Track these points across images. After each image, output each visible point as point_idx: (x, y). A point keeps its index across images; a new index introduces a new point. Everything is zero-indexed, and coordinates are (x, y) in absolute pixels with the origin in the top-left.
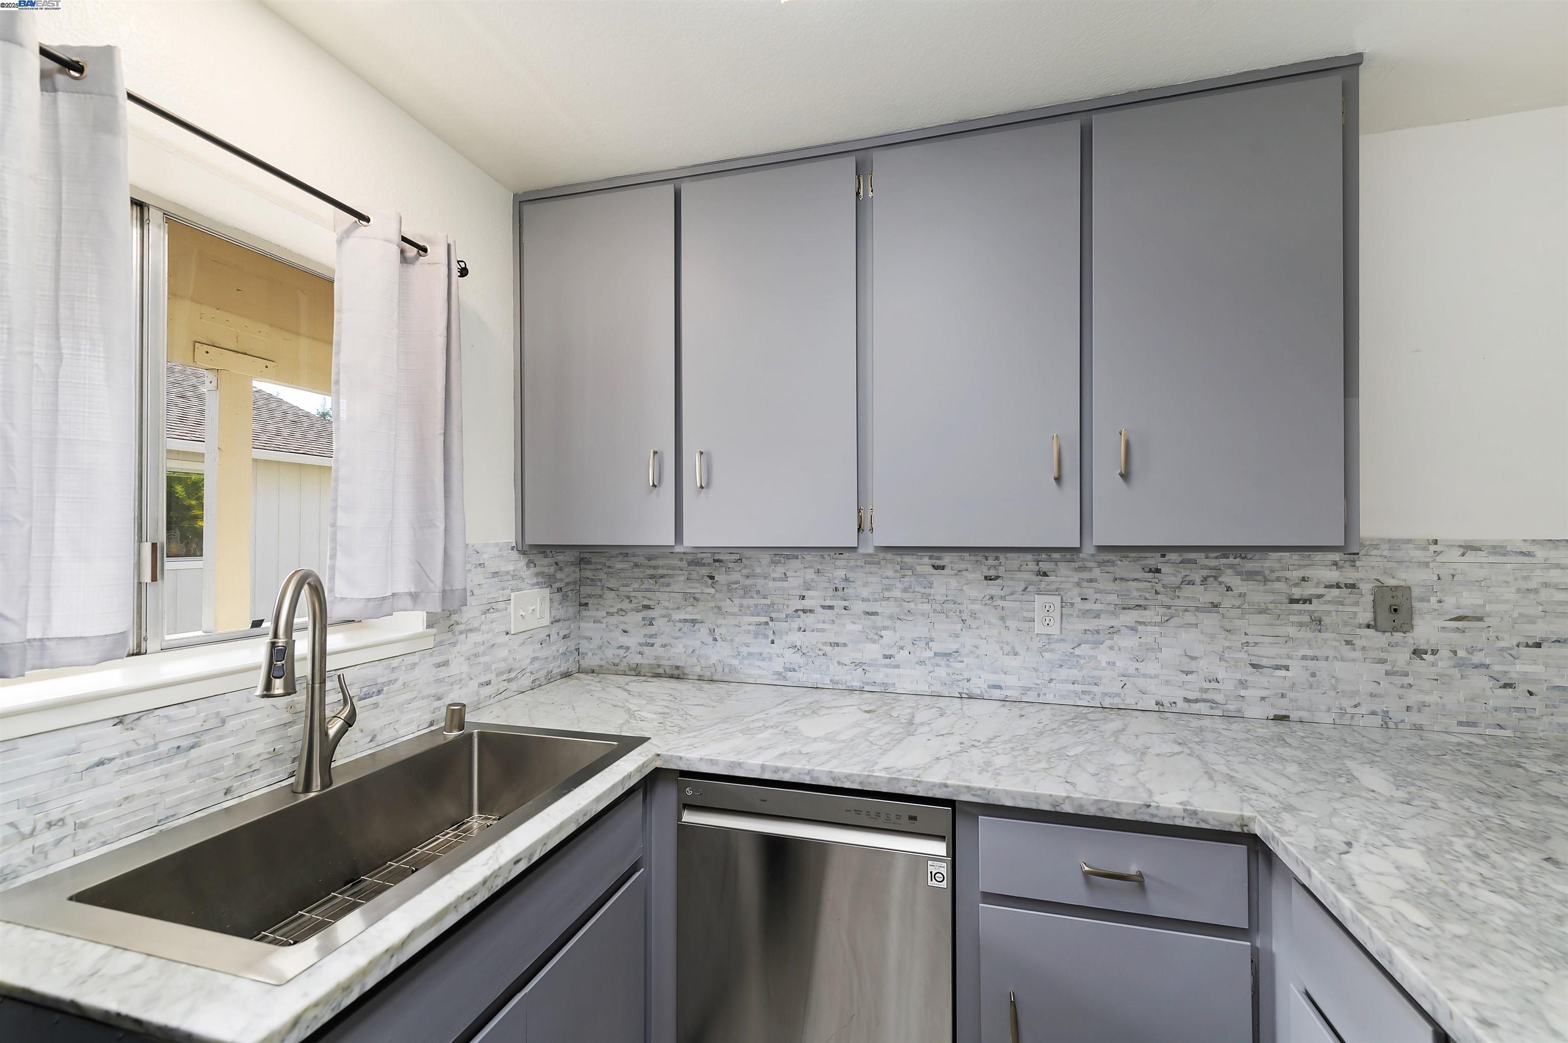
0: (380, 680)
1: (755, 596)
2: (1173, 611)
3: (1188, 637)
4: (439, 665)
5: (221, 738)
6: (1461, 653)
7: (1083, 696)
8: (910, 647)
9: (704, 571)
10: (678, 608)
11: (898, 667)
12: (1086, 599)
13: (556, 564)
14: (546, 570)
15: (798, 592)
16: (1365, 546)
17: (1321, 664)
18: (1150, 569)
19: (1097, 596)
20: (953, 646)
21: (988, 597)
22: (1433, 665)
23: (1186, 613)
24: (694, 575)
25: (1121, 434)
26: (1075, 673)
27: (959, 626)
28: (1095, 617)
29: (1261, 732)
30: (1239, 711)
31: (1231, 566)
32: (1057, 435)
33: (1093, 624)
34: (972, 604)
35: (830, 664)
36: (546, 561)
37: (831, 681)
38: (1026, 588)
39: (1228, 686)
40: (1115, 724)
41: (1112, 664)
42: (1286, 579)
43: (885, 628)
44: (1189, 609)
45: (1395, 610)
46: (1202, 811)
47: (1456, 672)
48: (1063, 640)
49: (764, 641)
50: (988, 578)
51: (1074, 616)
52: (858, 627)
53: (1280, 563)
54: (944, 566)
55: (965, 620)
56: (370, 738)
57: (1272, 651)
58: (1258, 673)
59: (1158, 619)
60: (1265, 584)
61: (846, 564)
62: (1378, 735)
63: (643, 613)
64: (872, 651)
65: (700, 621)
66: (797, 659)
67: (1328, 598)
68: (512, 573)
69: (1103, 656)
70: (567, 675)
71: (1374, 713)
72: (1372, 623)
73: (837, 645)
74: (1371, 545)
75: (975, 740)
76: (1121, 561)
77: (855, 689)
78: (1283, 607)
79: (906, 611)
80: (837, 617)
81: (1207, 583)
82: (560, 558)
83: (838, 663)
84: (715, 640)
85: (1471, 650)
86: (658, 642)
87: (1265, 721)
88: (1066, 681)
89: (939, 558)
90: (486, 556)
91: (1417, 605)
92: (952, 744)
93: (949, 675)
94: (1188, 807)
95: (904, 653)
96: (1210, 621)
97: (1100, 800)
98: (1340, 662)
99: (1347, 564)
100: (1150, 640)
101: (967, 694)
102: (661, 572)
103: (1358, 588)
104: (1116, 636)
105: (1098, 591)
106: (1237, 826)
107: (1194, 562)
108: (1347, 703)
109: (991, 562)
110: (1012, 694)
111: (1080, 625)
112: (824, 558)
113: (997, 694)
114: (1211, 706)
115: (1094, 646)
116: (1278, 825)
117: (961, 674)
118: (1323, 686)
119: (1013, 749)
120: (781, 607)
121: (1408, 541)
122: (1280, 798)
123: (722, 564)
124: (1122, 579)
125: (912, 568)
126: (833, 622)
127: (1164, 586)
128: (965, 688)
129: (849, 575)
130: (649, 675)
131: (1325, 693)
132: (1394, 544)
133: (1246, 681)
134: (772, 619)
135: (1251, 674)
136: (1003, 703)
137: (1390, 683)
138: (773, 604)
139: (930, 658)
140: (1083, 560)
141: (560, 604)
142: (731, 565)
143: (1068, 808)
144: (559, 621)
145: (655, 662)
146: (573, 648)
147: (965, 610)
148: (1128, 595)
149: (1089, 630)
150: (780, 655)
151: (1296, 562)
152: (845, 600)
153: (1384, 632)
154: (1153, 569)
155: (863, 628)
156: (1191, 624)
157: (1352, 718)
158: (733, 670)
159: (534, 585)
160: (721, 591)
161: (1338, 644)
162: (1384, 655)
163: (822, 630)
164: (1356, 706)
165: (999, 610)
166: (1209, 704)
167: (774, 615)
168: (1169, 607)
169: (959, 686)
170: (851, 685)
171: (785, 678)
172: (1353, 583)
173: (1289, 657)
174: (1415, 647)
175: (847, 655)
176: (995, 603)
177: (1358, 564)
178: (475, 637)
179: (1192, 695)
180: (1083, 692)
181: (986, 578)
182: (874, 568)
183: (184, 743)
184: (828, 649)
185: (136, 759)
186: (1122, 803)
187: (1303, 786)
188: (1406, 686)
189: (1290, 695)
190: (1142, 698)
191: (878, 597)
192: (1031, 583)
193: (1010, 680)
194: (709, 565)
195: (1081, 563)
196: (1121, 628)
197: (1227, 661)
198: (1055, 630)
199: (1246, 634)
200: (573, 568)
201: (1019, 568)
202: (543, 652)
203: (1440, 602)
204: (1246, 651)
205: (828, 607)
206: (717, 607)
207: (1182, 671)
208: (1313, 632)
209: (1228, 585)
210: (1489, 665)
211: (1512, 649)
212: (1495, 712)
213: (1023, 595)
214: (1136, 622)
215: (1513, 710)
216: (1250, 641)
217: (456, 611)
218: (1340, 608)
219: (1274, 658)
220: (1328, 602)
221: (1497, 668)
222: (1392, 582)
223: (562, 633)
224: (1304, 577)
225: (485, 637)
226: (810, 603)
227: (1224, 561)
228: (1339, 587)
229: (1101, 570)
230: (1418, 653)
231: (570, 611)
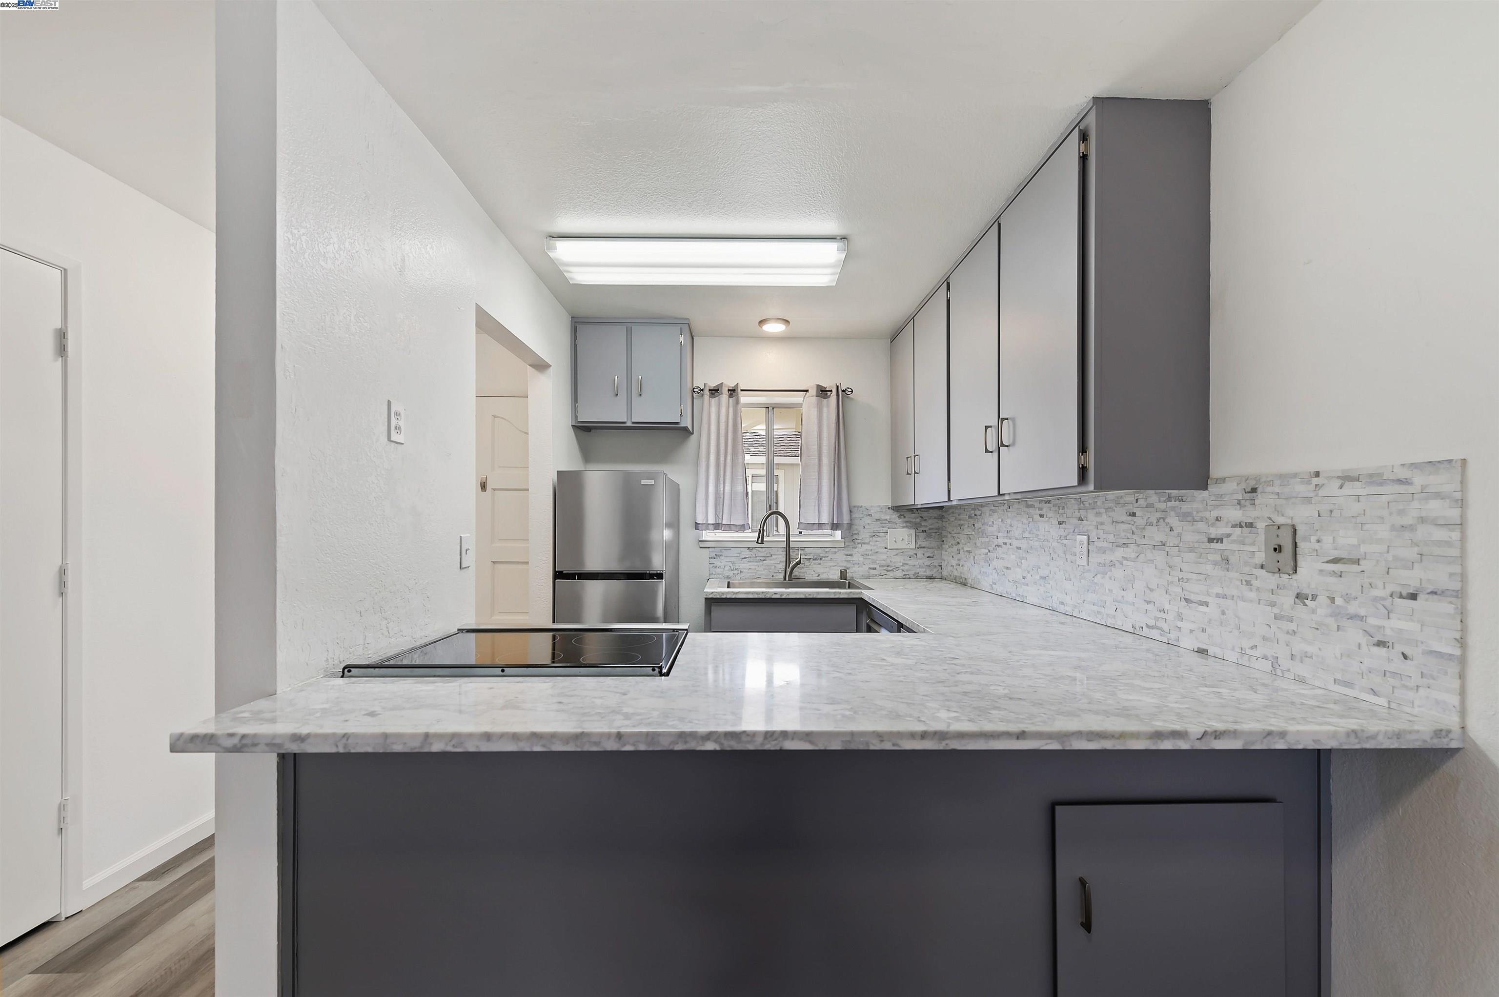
0: (821, 555)
2: (1141, 549)
4: (847, 555)
5: (771, 560)
6: (1339, 601)
7: (1097, 616)
9: (971, 522)
10: (966, 544)
11: (1027, 585)
12: (1100, 538)
13: (921, 517)
14: (914, 520)
16: (1261, 484)
17: (1229, 602)
18: (1130, 513)
19: (1105, 536)
20: (1046, 572)
21: (1059, 537)
22: (1314, 611)
23: (1148, 550)
24: (969, 524)
26: (1096, 597)
27: (1049, 558)
28: (1103, 553)
30: (1178, 640)
31: (1173, 508)
33: (1102, 558)
34: (1054, 542)
35: (1006, 581)
36: (911, 515)
38: (1075, 530)
39: (1170, 617)
41: (1111, 591)
42: (1206, 519)
43: (1023, 558)
44: (1149, 547)
47: (1331, 621)
48: (1089, 571)
49: (987, 564)
50: (1059, 523)
51: (1094, 551)
52: (1013, 557)
53: (1203, 504)
54: (1043, 515)
55: (1051, 554)
56: (817, 575)
57: (1198, 587)
58: (1188, 607)
59: (1133, 555)
60: (1193, 525)
63: (957, 545)
65: (971, 552)
66: (996, 577)
67: (1234, 537)
68: (888, 520)
69: (1108, 584)
70: (931, 578)
71: (1265, 658)
72: (1264, 563)
73: (1008, 568)
74: (1265, 482)
76: (1116, 507)
78: (1203, 545)
80: (1008, 550)
81: (1160, 524)
82: (925, 514)
83: (1009, 580)
84: (975, 563)
85: (1348, 599)
87: (1192, 653)
89: (1041, 509)
90: (872, 511)
91: (1301, 545)
96: (1159, 557)
98: (1242, 602)
99: (1248, 503)
100: (1129, 572)
102: (962, 522)
103: (1256, 527)
104: (1113, 569)
105: (1105, 532)
107: (1152, 506)
108: (1246, 644)
109: (1061, 511)
110: (1069, 610)
111: (1096, 558)
114: (1161, 633)
115: (1103, 576)
117: (1049, 592)
118: (1230, 624)
120: (990, 543)
121: (1295, 475)
124: (1117, 522)
125: (1033, 517)
126: (1007, 554)
127: (1135, 527)
128: (1052, 605)
130: (960, 583)
131: (1231, 632)
132: (1285, 478)
133: (1182, 613)
134: (989, 551)
135: (1182, 607)
137: (1278, 627)
139: (1038, 580)
140: (1099, 507)
144: (924, 547)
145: (960, 576)
146: (937, 564)
147: (1051, 546)
148: (1119, 535)
149: (1101, 563)
150: (992, 574)
151: (1213, 503)
154: (1131, 514)
155: (1016, 558)
156: (1151, 560)
157: (1250, 660)
158: (979, 582)
159: (904, 527)
161: (1238, 583)
162: (1273, 598)
163: (1003, 559)
164: (1252, 648)
165: (1065, 546)
166: (1160, 631)
167: (990, 548)
168: (1138, 545)
171: (993, 589)
172: (1251, 521)
173: (1208, 594)
174: (1298, 591)
175: (1011, 576)
176: (1062, 542)
177: (1256, 502)
178: (865, 547)
179: (1152, 623)
180: (1098, 612)
183: (763, 559)
184: (1006, 571)
185: (751, 559)
188: (1291, 632)
189: (1208, 630)
190: (1126, 621)
192: (1076, 526)
193: (1067, 599)
195: (1097, 510)
196: (1115, 562)
197: (1171, 595)
198: (1084, 562)
199: (1181, 570)
200: (936, 520)
201: (1072, 515)
202: (912, 562)
203: (1318, 541)
204: (1181, 586)
205: (1005, 544)
206: (975, 543)
207: (1145, 600)
208: (1223, 571)
209: (1172, 526)
210: (1363, 617)
211: (1384, 599)
212: (1369, 674)
213: (1073, 535)
214: (1123, 557)
215: (1388, 674)
216: (1184, 578)
217: (856, 534)
218: (1242, 547)
219: (1198, 594)
220: (1234, 542)
221: (1372, 621)
222: (1280, 520)
223: (927, 555)
224: (1217, 517)
225: (872, 548)
226: (1000, 541)
227: (1169, 504)
228: (1241, 527)
229: (1106, 515)
230: (1300, 597)
231: (934, 544)
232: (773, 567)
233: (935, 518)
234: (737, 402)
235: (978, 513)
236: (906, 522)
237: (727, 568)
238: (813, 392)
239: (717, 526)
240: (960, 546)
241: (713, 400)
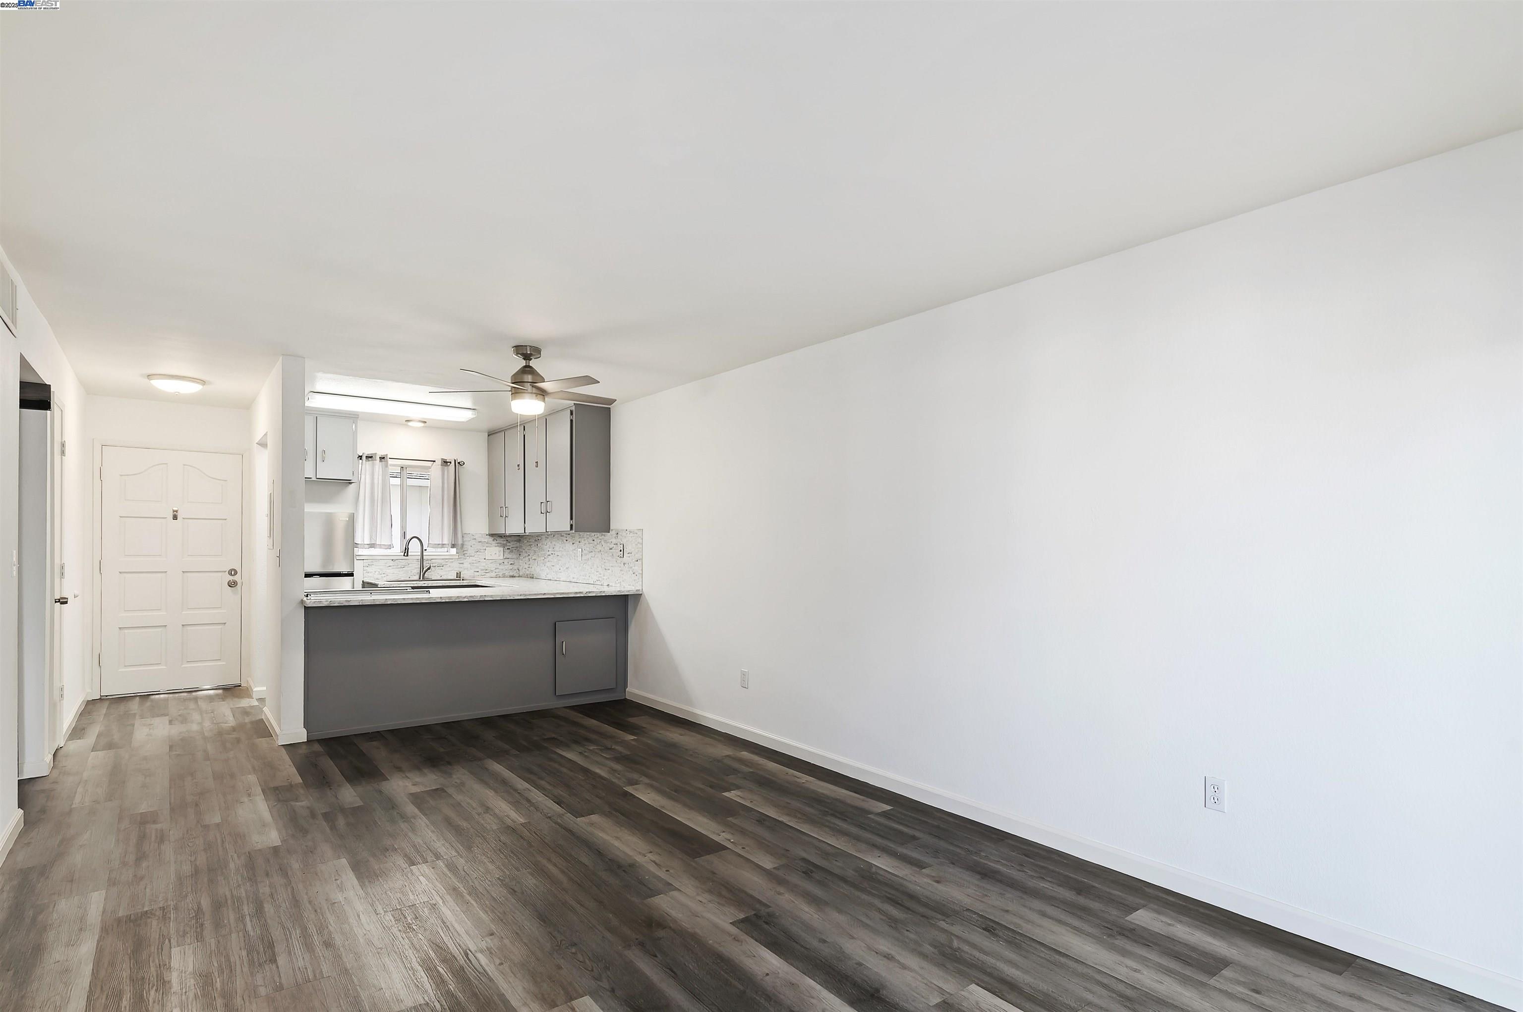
0: (443, 564)
3: (597, 560)
4: (460, 563)
5: (408, 567)
6: (629, 564)
11: (561, 572)
13: (507, 541)
14: (502, 542)
16: (618, 532)
17: (613, 568)
19: (586, 548)
20: (568, 565)
21: (573, 550)
22: (626, 567)
28: (586, 555)
31: (602, 539)
33: (586, 557)
34: (571, 552)
36: (502, 539)
39: (602, 575)
42: (609, 542)
43: (560, 560)
45: (622, 551)
47: (628, 569)
51: (583, 555)
52: (555, 560)
54: (560, 540)
57: (607, 564)
58: (606, 571)
59: (594, 555)
60: (606, 544)
61: (555, 540)
64: (558, 567)
66: (548, 571)
69: (587, 567)
70: (513, 577)
71: (619, 582)
72: (619, 555)
73: (553, 566)
76: (579, 539)
80: (553, 557)
82: (509, 539)
83: (553, 572)
86: (530, 566)
87: (606, 586)
89: (567, 537)
91: (625, 549)
96: (600, 556)
98: (615, 567)
100: (593, 562)
102: (531, 543)
103: (617, 544)
104: (588, 561)
107: (598, 537)
110: (575, 580)
111: (584, 557)
115: (586, 564)
118: (613, 575)
121: (623, 530)
123: (532, 539)
124: (590, 543)
125: (563, 541)
126: (553, 559)
127: (595, 545)
129: (555, 543)
133: (604, 574)
139: (565, 569)
141: (508, 553)
144: (508, 558)
146: (516, 568)
147: (570, 554)
149: (585, 559)
152: (555, 551)
153: (620, 558)
154: (593, 540)
155: (557, 560)
156: (598, 557)
159: (496, 546)
160: (532, 547)
161: (615, 562)
162: (620, 565)
163: (551, 561)
165: (574, 554)
166: (600, 581)
167: (545, 557)
174: (624, 562)
175: (555, 569)
176: (574, 552)
177: (618, 537)
178: (472, 557)
179: (598, 579)
183: (404, 565)
185: (395, 567)
188: (623, 574)
189: (610, 578)
192: (578, 545)
196: (589, 558)
198: (581, 560)
200: (515, 542)
202: (501, 567)
204: (604, 565)
205: (552, 554)
206: (538, 555)
207: (596, 571)
209: (601, 545)
210: (632, 567)
211: (635, 562)
213: (577, 549)
214: (591, 556)
216: (605, 562)
217: (465, 551)
219: (608, 567)
220: (614, 549)
222: (622, 542)
223: (510, 563)
225: (476, 559)
226: (550, 553)
227: (601, 537)
229: (577, 542)
231: (515, 556)
232: (410, 572)
233: (515, 541)
234: (387, 466)
235: (539, 538)
236: (498, 543)
237: (377, 573)
238: (439, 462)
239: (372, 546)
240: (530, 557)
241: (367, 462)
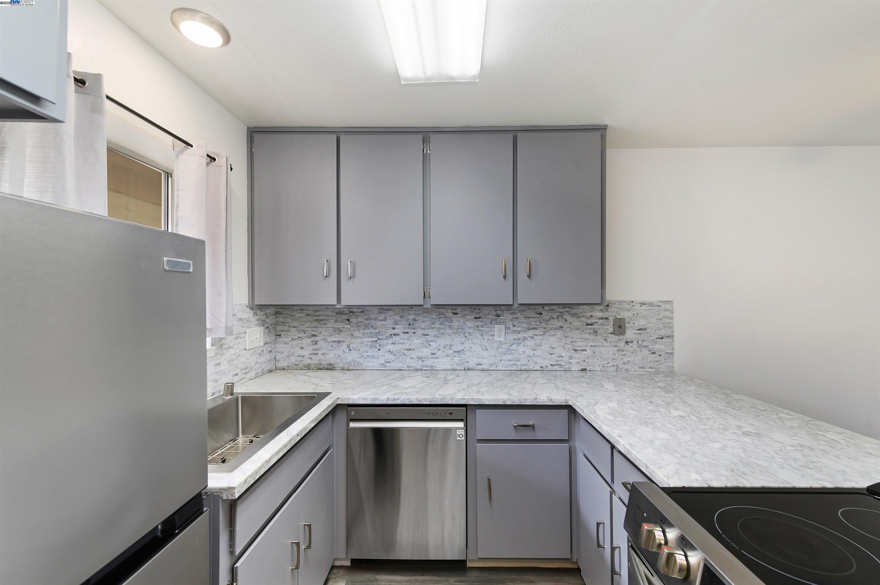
1: (371, 328)
2: (547, 330)
3: (552, 340)
6: (640, 342)
7: (513, 366)
8: (443, 349)
9: (345, 317)
10: (331, 336)
11: (437, 358)
12: (515, 326)
15: (392, 326)
16: (611, 304)
17: (597, 348)
18: (539, 313)
19: (519, 324)
20: (460, 348)
21: (476, 326)
22: (632, 347)
23: (552, 330)
24: (339, 319)
25: (528, 260)
26: (510, 357)
27: (464, 339)
28: (518, 333)
29: (576, 374)
30: (570, 368)
32: (504, 260)
33: (517, 336)
34: (470, 329)
35: (407, 358)
36: (262, 313)
37: (407, 366)
38: (491, 322)
39: (566, 359)
40: (525, 375)
41: (524, 352)
42: (585, 316)
44: (552, 329)
45: (620, 327)
46: (554, 399)
47: (638, 349)
48: (506, 343)
49: (375, 349)
50: (476, 318)
51: (510, 333)
53: (584, 310)
54: (457, 313)
55: (467, 336)
57: (580, 344)
58: (576, 353)
59: (541, 333)
60: (578, 319)
61: (414, 313)
62: (614, 374)
63: (312, 338)
64: (426, 352)
65: (343, 341)
66: (392, 357)
67: (599, 323)
68: (247, 319)
69: (521, 349)
70: (270, 371)
71: (613, 366)
72: (613, 332)
73: (410, 350)
74: (613, 303)
75: (473, 384)
76: (528, 310)
77: (418, 369)
78: (584, 327)
79: (441, 333)
80: (410, 337)
81: (559, 318)
83: (411, 358)
84: (350, 350)
85: (643, 341)
86: (320, 352)
87: (578, 371)
88: (507, 360)
89: (455, 310)
90: (236, 310)
91: (627, 325)
92: (464, 386)
93: (460, 361)
94: (549, 398)
95: (440, 352)
96: (559, 333)
97: (520, 398)
98: (603, 347)
99: (605, 310)
100: (538, 341)
101: (467, 368)
104: (526, 341)
105: (519, 322)
106: (565, 403)
107: (554, 310)
108: (605, 362)
109: (477, 311)
110: (486, 367)
111: (512, 337)
112: (404, 310)
113: (480, 367)
115: (518, 345)
116: (577, 400)
117: (465, 360)
118: (597, 357)
119: (488, 386)
120: (383, 333)
121: (624, 301)
122: (579, 393)
123: (354, 314)
124: (528, 317)
125: (444, 314)
126: (408, 339)
127: (543, 320)
128: (467, 365)
129: (416, 318)
130: (315, 369)
131: (598, 359)
132: (620, 302)
133: (572, 356)
134: (379, 339)
135: (574, 353)
136: (482, 371)
137: (619, 354)
138: (379, 332)
139: (451, 353)
140: (514, 310)
141: (268, 335)
142: (358, 314)
143: (509, 403)
144: (267, 343)
145: (318, 362)
146: (273, 357)
147: (466, 332)
148: (530, 324)
149: (516, 339)
150: (383, 356)
151: (589, 310)
152: (414, 329)
153: (617, 335)
154: (540, 313)
155: (422, 342)
156: (553, 335)
157: (607, 368)
158: (359, 364)
159: (256, 325)
160: (353, 327)
161: (602, 340)
162: (617, 344)
163: (403, 343)
164: (608, 364)
165: (481, 331)
166: (559, 366)
167: (380, 337)
168: (545, 328)
169: (464, 365)
170: (416, 368)
171: (385, 366)
172: (607, 317)
173: (586, 346)
174: (626, 341)
175: (414, 354)
176: (478, 329)
177: (609, 310)
178: (231, 351)
179: (553, 363)
180: (514, 364)
181: (475, 318)
182: (427, 315)
184: (406, 352)
186: (527, 399)
187: (587, 389)
188: (623, 355)
189: (587, 360)
190: (535, 365)
191: (428, 327)
192: (493, 320)
193: (485, 361)
194: (347, 314)
195: (512, 311)
196: (528, 337)
197: (565, 349)
198: (502, 339)
199: (572, 338)
200: (273, 317)
201: (489, 313)
202: (261, 358)
203: (634, 324)
204: (572, 345)
205: (406, 333)
206: (351, 334)
207: (550, 354)
208: (594, 336)
209: (566, 319)
210: (648, 346)
211: (655, 340)
212: (650, 363)
213: (490, 325)
214: (533, 334)
215: (655, 362)
216: (573, 341)
218: (603, 327)
219: (581, 347)
220: (599, 325)
221: (650, 347)
222: (619, 317)
223: (269, 349)
224: (591, 316)
226: (397, 331)
227: (565, 309)
228: (602, 319)
229: (520, 314)
230: (627, 343)
231: (272, 338)
236: (258, 320)
240: (319, 338)
